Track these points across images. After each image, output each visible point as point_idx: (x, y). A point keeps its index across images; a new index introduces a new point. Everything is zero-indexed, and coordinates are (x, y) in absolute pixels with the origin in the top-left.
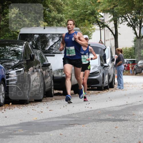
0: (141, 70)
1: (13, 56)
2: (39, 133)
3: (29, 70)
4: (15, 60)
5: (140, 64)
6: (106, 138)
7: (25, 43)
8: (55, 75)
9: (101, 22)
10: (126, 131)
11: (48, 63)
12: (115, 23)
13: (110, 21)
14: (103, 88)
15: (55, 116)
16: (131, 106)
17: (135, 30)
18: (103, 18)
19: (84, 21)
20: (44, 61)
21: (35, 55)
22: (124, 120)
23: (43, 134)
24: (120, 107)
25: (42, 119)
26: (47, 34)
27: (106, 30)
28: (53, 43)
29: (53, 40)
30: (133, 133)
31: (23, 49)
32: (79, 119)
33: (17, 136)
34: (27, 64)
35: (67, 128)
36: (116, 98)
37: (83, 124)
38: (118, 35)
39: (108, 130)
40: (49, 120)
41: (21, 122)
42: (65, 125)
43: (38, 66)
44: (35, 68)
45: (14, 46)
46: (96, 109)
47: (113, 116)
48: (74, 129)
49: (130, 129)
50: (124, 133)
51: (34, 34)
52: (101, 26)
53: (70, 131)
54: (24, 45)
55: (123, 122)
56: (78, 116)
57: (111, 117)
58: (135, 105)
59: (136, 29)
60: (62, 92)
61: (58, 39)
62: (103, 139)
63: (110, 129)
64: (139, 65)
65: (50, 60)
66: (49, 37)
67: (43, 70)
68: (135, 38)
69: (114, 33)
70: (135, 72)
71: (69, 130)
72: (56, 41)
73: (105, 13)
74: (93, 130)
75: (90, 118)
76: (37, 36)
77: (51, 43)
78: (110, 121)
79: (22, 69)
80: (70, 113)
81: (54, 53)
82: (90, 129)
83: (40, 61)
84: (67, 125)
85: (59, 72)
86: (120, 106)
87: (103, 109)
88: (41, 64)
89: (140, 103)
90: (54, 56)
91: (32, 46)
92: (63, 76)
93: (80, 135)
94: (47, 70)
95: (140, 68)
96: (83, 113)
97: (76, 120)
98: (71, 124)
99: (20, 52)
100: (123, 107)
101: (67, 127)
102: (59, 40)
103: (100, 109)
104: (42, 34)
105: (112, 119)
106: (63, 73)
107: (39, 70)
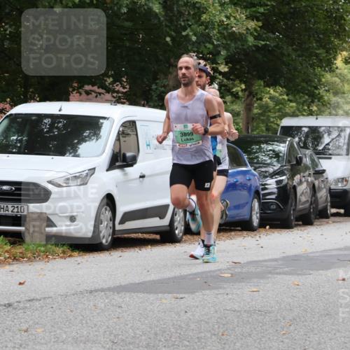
1: (271, 158)
2: (311, 272)
3: (295, 178)
4: (275, 164)
7: (289, 139)
8: (333, 187)
11: (322, 169)
15: (334, 248)
20: (317, 166)
21: (304, 156)
23: (317, 273)
25: (315, 251)
26: (320, 127)
28: (330, 140)
29: (329, 135)
31: (286, 149)
33: (279, 276)
34: (292, 170)
40: (326, 254)
41: (284, 255)
43: (307, 173)
44: (304, 177)
45: (273, 145)
51: (301, 127)
54: (287, 143)
60: (342, 211)
61: (337, 134)
65: (324, 164)
66: (324, 131)
67: (315, 179)
72: (334, 136)
76: (306, 130)
77: (326, 139)
79: (284, 178)
81: (331, 155)
83: (310, 166)
85: (339, 182)
88: (311, 170)
90: (330, 158)
91: (298, 144)
92: (344, 188)
94: (320, 180)
99: (281, 152)
104: (313, 127)
106: (345, 183)
107: (310, 179)
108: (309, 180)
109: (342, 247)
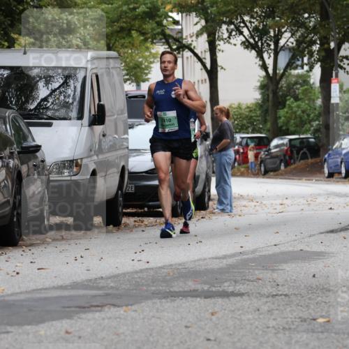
0: (278, 162)
2: (9, 328)
5: (277, 146)
6: (186, 342)
8: (53, 177)
9: (175, 36)
10: (238, 322)
11: (33, 144)
12: (211, 38)
13: (198, 34)
14: (179, 211)
15: (52, 285)
16: (251, 256)
17: (262, 58)
18: (180, 27)
19: (129, 35)
20: (25, 138)
21: (1, 122)
22: (233, 294)
23: (20, 331)
24: (225, 261)
25: (18, 291)
26: (31, 68)
27: (187, 58)
28: (48, 92)
29: (47, 83)
30: (257, 327)
32: (115, 292)
35: (83, 316)
36: (213, 235)
37: (127, 306)
38: (217, 72)
39: (191, 320)
40: (38, 296)
42: (80, 307)
43: (7, 152)
44: (1, 158)
46: (160, 265)
47: (205, 283)
48: (103, 319)
49: (250, 316)
50: (235, 327)
52: (175, 47)
53: (92, 322)
55: (232, 299)
56: (112, 284)
57: (199, 287)
58: (263, 253)
59: (265, 55)
61: (62, 81)
62: (178, 345)
63: (197, 318)
64: (273, 151)
65: (39, 135)
66: (38, 75)
67: (22, 164)
68: (262, 79)
69: (208, 66)
70: (263, 169)
71: (89, 320)
72: (56, 85)
73: (184, 14)
74: (153, 320)
75: (145, 288)
76: (5, 73)
77: (43, 92)
78: (197, 296)
80: (92, 275)
81: (50, 118)
82: (143, 319)
83: (13, 139)
84: (84, 308)
85: (64, 167)
86: (225, 257)
87: (180, 265)
88: (15, 146)
89: (276, 250)
90: (50, 125)
92: (73, 178)
93: (118, 335)
94: (31, 164)
95: (277, 157)
96: (127, 277)
97: (107, 295)
98: (95, 304)
100: (230, 261)
101: (85, 312)
102: (63, 84)
103: (171, 265)
105: (203, 291)
106: (75, 169)
107: (12, 163)
108: (11, 165)
109: (68, 282)
